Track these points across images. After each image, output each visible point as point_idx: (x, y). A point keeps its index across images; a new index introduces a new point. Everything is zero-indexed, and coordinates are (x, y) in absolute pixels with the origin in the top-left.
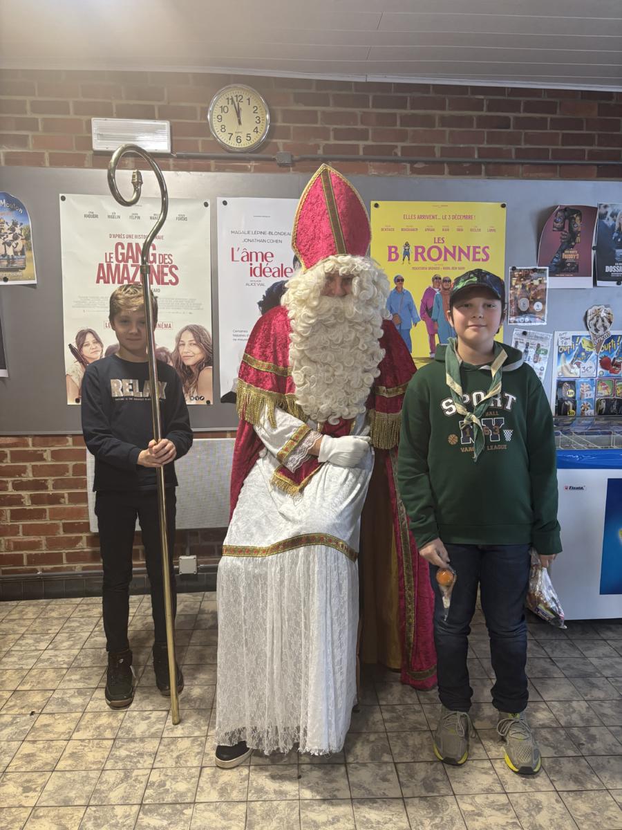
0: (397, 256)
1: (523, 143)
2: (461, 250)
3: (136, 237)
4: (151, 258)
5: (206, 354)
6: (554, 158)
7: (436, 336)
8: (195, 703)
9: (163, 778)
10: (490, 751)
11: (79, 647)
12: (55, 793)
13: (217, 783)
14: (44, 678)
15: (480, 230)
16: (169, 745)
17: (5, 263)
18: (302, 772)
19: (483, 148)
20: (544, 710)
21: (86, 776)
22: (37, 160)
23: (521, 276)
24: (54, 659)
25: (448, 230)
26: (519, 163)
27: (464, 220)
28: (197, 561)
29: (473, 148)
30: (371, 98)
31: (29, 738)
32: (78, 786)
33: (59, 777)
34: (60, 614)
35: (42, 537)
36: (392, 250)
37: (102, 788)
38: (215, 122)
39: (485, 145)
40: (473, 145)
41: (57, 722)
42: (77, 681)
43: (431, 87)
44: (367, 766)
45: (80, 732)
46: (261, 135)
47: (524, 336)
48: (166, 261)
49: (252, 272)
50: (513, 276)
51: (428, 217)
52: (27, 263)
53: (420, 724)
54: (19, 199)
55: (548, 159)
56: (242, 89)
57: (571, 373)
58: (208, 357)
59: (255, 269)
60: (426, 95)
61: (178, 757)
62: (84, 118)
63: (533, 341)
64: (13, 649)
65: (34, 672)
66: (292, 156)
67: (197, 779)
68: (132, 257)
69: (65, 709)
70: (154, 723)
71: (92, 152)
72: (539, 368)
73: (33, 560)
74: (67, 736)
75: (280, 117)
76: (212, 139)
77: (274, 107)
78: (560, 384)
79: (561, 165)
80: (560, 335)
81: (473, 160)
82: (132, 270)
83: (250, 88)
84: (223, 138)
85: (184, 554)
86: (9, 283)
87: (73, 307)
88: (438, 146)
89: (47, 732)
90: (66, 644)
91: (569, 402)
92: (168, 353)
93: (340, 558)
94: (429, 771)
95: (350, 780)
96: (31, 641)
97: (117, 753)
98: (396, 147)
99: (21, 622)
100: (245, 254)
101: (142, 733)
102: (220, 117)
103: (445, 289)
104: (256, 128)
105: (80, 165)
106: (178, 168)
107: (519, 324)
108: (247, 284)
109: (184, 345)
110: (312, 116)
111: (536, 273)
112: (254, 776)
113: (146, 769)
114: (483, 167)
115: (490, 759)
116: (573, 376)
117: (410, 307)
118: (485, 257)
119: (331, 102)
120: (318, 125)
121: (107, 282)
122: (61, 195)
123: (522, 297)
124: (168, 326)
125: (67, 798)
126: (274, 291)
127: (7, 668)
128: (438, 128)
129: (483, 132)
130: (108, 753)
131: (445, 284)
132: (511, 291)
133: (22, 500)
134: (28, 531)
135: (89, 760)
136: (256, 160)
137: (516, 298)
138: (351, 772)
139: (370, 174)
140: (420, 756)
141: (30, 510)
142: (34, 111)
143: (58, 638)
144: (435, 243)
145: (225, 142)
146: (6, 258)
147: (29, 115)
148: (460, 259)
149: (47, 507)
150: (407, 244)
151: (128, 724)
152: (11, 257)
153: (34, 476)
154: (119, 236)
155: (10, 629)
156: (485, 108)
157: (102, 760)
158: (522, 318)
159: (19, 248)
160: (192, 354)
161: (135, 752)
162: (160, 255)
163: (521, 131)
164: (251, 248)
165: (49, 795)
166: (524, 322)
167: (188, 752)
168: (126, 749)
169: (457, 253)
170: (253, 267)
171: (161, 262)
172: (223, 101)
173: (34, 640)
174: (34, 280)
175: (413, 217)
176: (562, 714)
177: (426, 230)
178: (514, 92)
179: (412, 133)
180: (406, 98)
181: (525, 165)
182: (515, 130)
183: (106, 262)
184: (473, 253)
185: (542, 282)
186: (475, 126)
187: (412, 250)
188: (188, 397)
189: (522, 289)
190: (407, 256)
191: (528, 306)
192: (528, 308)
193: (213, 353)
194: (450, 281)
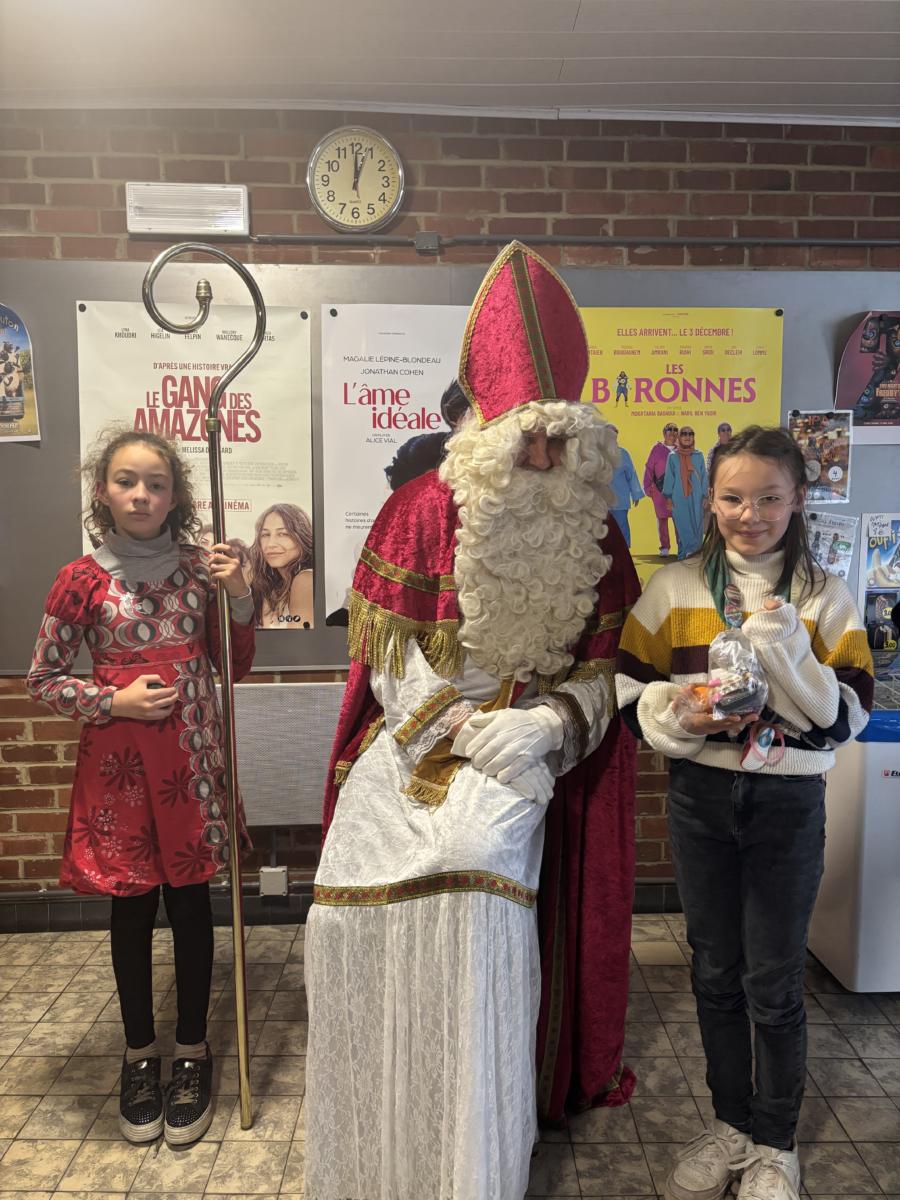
0: (607, 394)
1: (811, 212)
2: (709, 385)
3: (194, 367)
5: (303, 549)
6: (861, 236)
7: (670, 520)
8: (266, 1129)
11: (91, 1019)
14: (29, 1073)
15: (740, 352)
19: (747, 221)
22: (40, 249)
23: (807, 426)
24: (50, 1040)
25: (688, 352)
26: (804, 245)
27: (715, 337)
28: (288, 874)
29: (728, 221)
30: (565, 144)
34: (71, 959)
35: (47, 834)
36: (599, 385)
38: (318, 184)
39: (749, 217)
40: (729, 217)
41: (39, 1156)
42: (80, 1081)
43: (662, 126)
45: (72, 1178)
46: (390, 205)
47: (812, 520)
48: (242, 405)
49: (376, 421)
50: (794, 425)
51: (657, 332)
52: (25, 410)
53: (640, 1182)
54: (11, 308)
55: (852, 237)
56: (358, 133)
57: (889, 580)
58: (306, 555)
59: (381, 415)
60: (654, 139)
62: (116, 183)
63: (825, 529)
65: (15, 1062)
66: (439, 238)
68: (189, 399)
69: (55, 1132)
70: (195, 1165)
71: (126, 236)
73: (34, 870)
74: (53, 1183)
75: (420, 177)
76: (315, 214)
77: (411, 162)
78: (871, 598)
79: (873, 247)
80: (872, 519)
81: (732, 241)
83: (373, 131)
84: (331, 210)
85: (267, 864)
88: (672, 219)
89: (21, 1175)
90: (72, 1013)
91: (886, 627)
92: (243, 548)
96: (17, 1006)
98: (606, 221)
99: (9, 971)
100: (366, 393)
101: (173, 1182)
102: (325, 178)
103: (685, 447)
104: (384, 194)
105: (109, 256)
106: (261, 259)
108: (369, 440)
109: (269, 535)
111: (832, 421)
114: (746, 252)
116: (893, 585)
117: (627, 474)
118: (748, 396)
119: (502, 151)
120: (482, 189)
122: (79, 303)
123: (811, 459)
124: (243, 506)
126: (410, 450)
128: (673, 190)
129: (747, 196)
131: (683, 438)
133: (17, 776)
134: (25, 825)
136: (384, 244)
139: (564, 265)
141: (29, 791)
142: (38, 173)
143: (61, 1001)
144: (668, 372)
145: (334, 217)
147: (32, 179)
148: (708, 399)
149: (54, 788)
150: (623, 376)
151: (152, 1165)
152: (1, 400)
153: (36, 739)
154: (169, 366)
156: (749, 158)
158: (809, 493)
159: (14, 385)
160: (281, 550)
162: (231, 394)
163: (808, 193)
164: (375, 383)
166: (813, 499)
169: (703, 389)
170: (378, 413)
171: (234, 405)
172: (330, 154)
173: (24, 1005)
174: (36, 434)
175: (632, 333)
176: (883, 1169)
177: (653, 353)
178: (797, 131)
179: (630, 200)
180: (621, 144)
181: (814, 248)
182: (799, 193)
183: (148, 406)
184: (729, 389)
185: (842, 434)
186: (733, 186)
187: (631, 385)
188: (275, 617)
189: (810, 445)
190: (622, 395)
191: (819, 472)
192: (820, 477)
193: (313, 548)
194: (692, 434)
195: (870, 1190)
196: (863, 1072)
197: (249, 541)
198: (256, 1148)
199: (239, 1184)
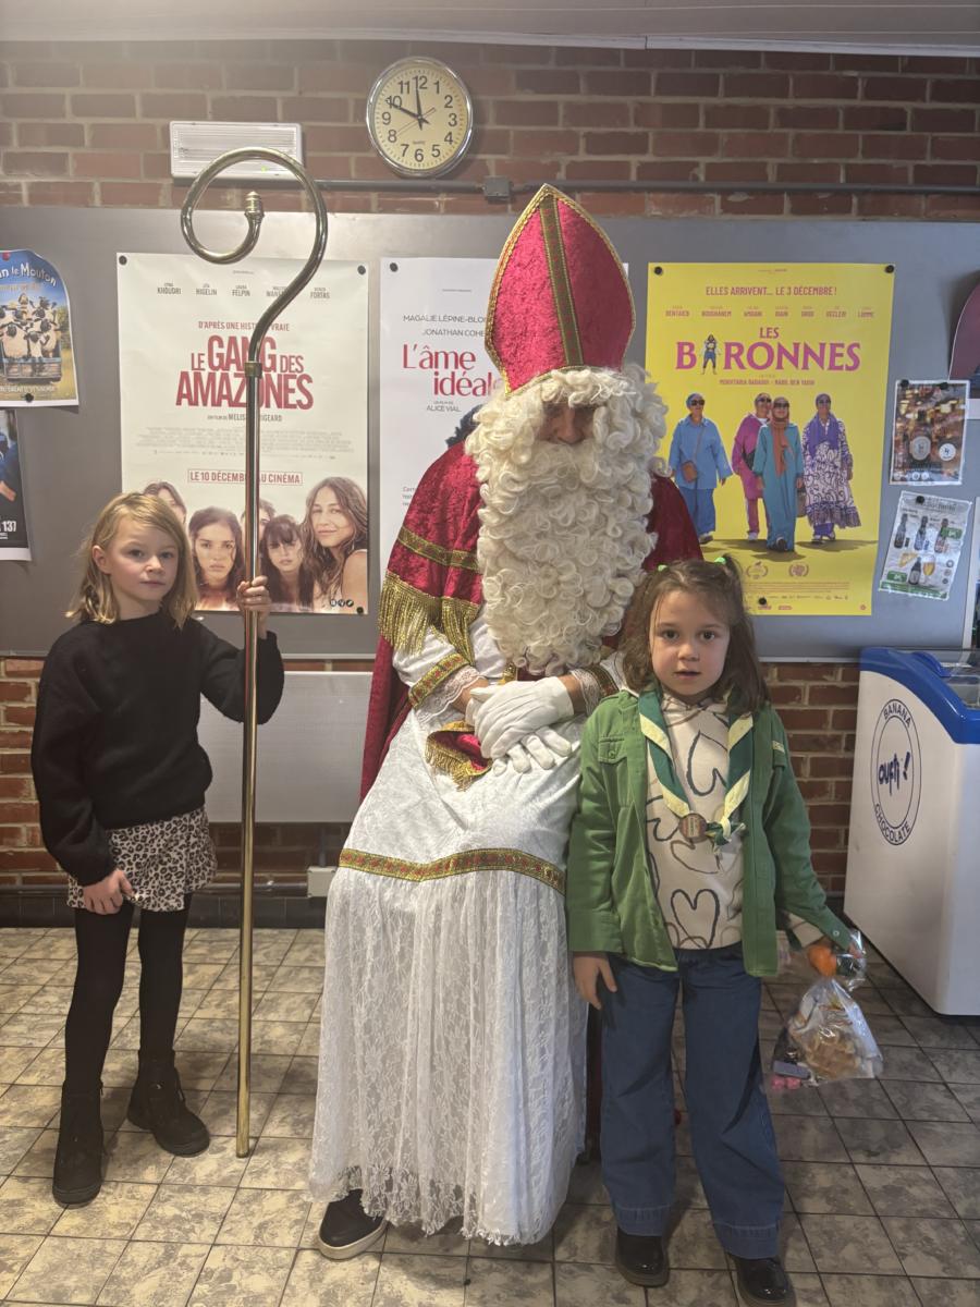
0: (694, 359)
1: (928, 155)
2: (808, 351)
3: (243, 326)
4: (268, 363)
5: (358, 529)
7: (760, 501)
9: (229, 1263)
10: (820, 1256)
11: (129, 1014)
12: (42, 1277)
13: (320, 1281)
15: (844, 314)
16: (248, 1202)
17: (29, 370)
18: (474, 1272)
19: (856, 165)
20: (927, 1182)
21: (100, 1250)
22: (79, 195)
23: (917, 398)
25: (786, 314)
26: (921, 193)
27: (816, 297)
29: (837, 164)
30: (653, 78)
31: (20, 1172)
32: (84, 1266)
33: (57, 1247)
36: (684, 350)
37: (124, 1274)
38: (378, 123)
39: (859, 160)
40: (835, 161)
43: (763, 57)
44: (592, 1270)
46: (456, 146)
47: (920, 505)
48: (293, 368)
49: (439, 387)
50: (902, 397)
51: (750, 291)
52: (63, 372)
54: (49, 261)
55: (975, 184)
56: (422, 65)
58: (360, 534)
59: (444, 380)
60: (753, 71)
61: (262, 1227)
62: (161, 122)
63: (934, 514)
64: (23, 1010)
65: (48, 1054)
66: (511, 184)
67: (288, 1270)
68: (236, 361)
70: (231, 1160)
71: (171, 181)
72: (945, 562)
75: (491, 114)
76: (374, 155)
77: (482, 97)
81: (836, 187)
82: (236, 383)
83: (440, 63)
84: (393, 153)
85: (316, 864)
86: (35, 403)
87: (138, 445)
88: (772, 162)
92: (293, 525)
93: (545, 895)
94: (704, 1288)
95: (559, 1294)
96: (53, 999)
97: (160, 1211)
98: (696, 165)
99: (45, 964)
100: (427, 355)
101: (205, 1175)
102: (386, 116)
103: (778, 420)
104: (450, 134)
105: (152, 203)
107: (910, 483)
108: (429, 408)
109: (320, 511)
110: (547, 113)
111: (946, 392)
112: (387, 1274)
113: (202, 1244)
114: (855, 200)
115: (819, 1273)
117: (714, 449)
118: (851, 363)
119: (583, 85)
120: (560, 128)
121: (193, 403)
122: (119, 255)
123: (919, 435)
124: (294, 479)
125: (61, 1290)
127: (6, 1043)
128: (772, 130)
129: (857, 136)
130: (143, 1209)
131: (777, 410)
132: (898, 425)
135: (111, 1221)
136: (450, 191)
137: (906, 439)
138: (561, 1278)
139: (649, 215)
140: (691, 1257)
142: (77, 112)
144: (762, 336)
145: (395, 160)
146: (30, 361)
147: (70, 119)
148: (805, 367)
150: (711, 340)
152: (37, 361)
154: (215, 325)
155: (25, 976)
156: (860, 93)
157: (134, 1223)
158: (915, 474)
159: (51, 345)
160: (334, 528)
161: (190, 1211)
162: (282, 357)
163: (926, 134)
164: (438, 344)
165: (32, 1280)
166: (920, 480)
167: (278, 1218)
168: (175, 1205)
169: (801, 355)
170: (440, 378)
171: (284, 369)
172: (391, 89)
173: (60, 998)
174: (74, 398)
175: (723, 291)
176: (961, 1193)
177: (746, 314)
178: (915, 63)
179: (725, 140)
180: (715, 77)
181: (930, 196)
182: (914, 134)
183: (193, 368)
184: (830, 356)
185: (957, 407)
186: (841, 124)
187: (720, 351)
188: (326, 602)
189: (919, 420)
190: (710, 361)
191: (929, 452)
192: (929, 456)
193: (368, 527)
194: (787, 405)
195: (945, 1214)
196: (946, 1096)
197: (299, 517)
198: (294, 1145)
199: (275, 1180)
